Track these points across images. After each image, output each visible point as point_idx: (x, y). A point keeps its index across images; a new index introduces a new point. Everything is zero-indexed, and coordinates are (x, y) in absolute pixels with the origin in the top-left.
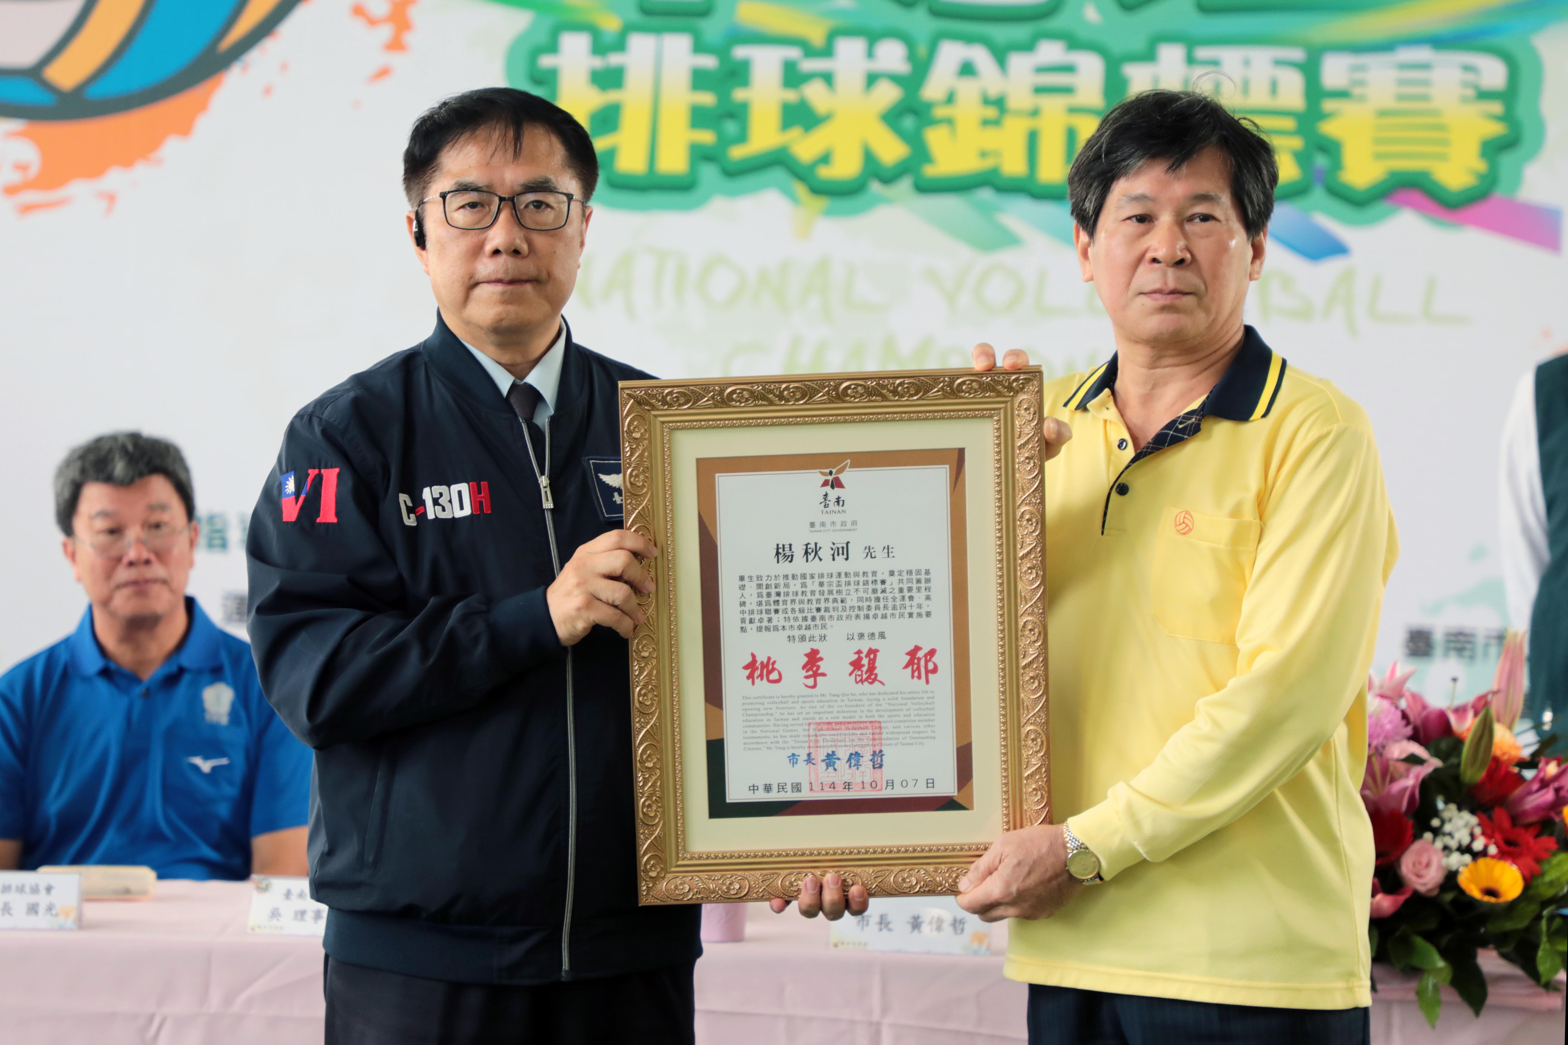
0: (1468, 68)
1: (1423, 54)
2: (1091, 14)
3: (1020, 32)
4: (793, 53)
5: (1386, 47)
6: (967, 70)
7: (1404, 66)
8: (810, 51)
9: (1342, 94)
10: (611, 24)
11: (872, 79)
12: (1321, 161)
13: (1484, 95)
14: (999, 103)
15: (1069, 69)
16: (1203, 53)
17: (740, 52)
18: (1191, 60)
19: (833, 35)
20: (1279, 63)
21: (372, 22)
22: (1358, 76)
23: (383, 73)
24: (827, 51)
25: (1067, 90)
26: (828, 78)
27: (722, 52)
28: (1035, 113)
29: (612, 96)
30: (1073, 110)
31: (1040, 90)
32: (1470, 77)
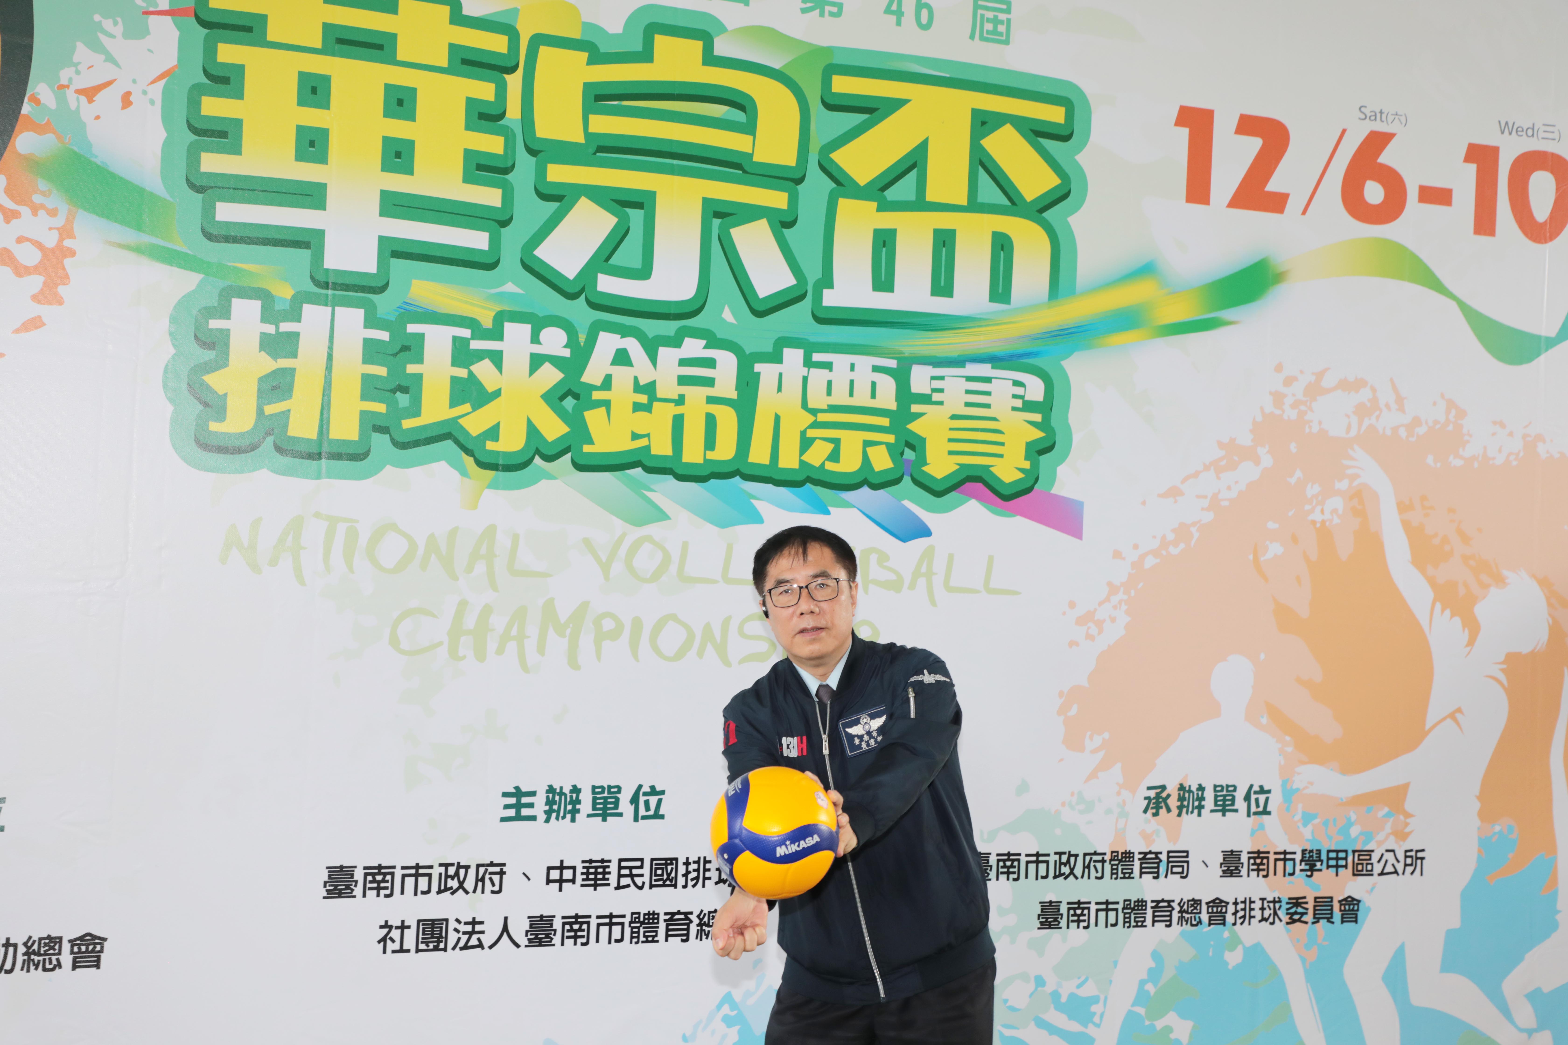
0: (1017, 383)
1: (985, 370)
2: (727, 315)
3: (670, 327)
4: (466, 333)
5: (958, 362)
6: (622, 358)
7: (969, 379)
8: (480, 332)
9: (925, 399)
10: (284, 292)
11: (536, 362)
12: (909, 454)
13: (1029, 406)
14: (649, 389)
15: (710, 363)
16: (817, 357)
17: (412, 328)
18: (808, 363)
19: (501, 318)
20: (876, 369)
21: (21, 270)
22: (937, 384)
23: (34, 324)
24: (497, 334)
25: (709, 382)
26: (497, 358)
27: (395, 326)
28: (680, 400)
29: (285, 363)
30: (711, 400)
31: (683, 380)
32: (1019, 391)
